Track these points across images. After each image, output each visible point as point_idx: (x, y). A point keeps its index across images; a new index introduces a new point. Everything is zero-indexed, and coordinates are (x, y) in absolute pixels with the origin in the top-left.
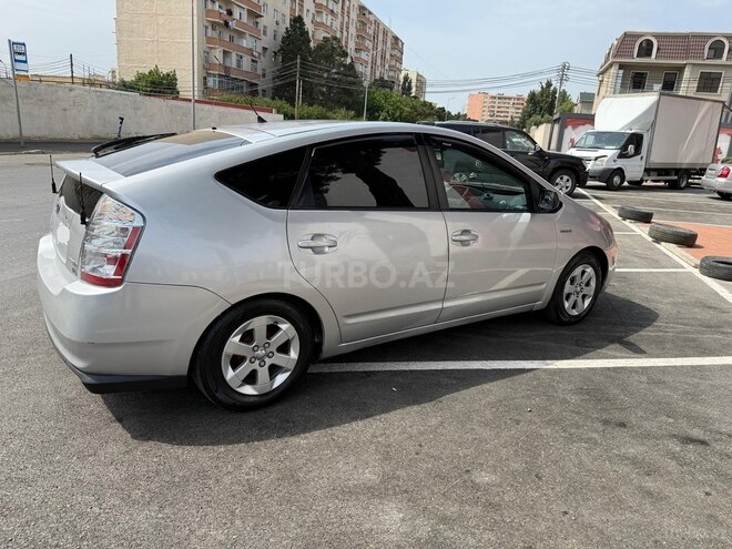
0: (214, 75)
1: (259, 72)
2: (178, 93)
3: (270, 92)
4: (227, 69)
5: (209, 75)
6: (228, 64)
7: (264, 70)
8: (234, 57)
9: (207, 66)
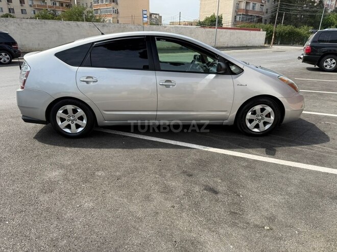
0: (240, 15)
1: (264, 10)
2: (222, 25)
3: (269, 21)
4: (247, 11)
5: (238, 15)
6: (248, 9)
7: (267, 9)
8: (251, 4)
9: (237, 10)
